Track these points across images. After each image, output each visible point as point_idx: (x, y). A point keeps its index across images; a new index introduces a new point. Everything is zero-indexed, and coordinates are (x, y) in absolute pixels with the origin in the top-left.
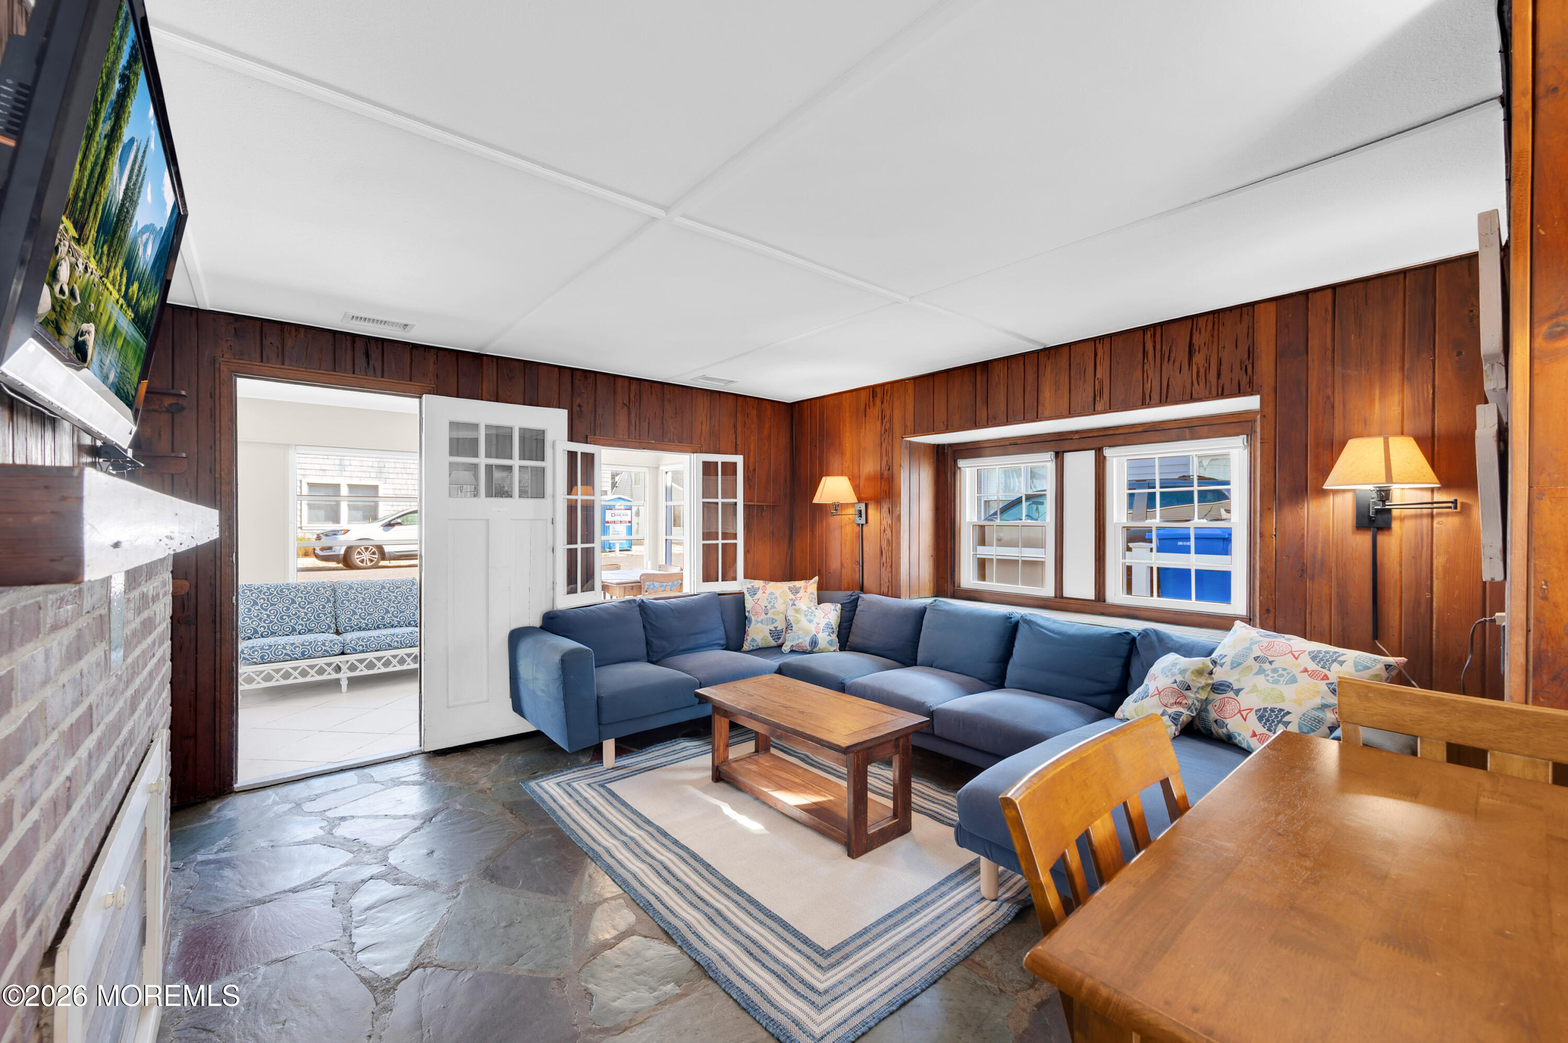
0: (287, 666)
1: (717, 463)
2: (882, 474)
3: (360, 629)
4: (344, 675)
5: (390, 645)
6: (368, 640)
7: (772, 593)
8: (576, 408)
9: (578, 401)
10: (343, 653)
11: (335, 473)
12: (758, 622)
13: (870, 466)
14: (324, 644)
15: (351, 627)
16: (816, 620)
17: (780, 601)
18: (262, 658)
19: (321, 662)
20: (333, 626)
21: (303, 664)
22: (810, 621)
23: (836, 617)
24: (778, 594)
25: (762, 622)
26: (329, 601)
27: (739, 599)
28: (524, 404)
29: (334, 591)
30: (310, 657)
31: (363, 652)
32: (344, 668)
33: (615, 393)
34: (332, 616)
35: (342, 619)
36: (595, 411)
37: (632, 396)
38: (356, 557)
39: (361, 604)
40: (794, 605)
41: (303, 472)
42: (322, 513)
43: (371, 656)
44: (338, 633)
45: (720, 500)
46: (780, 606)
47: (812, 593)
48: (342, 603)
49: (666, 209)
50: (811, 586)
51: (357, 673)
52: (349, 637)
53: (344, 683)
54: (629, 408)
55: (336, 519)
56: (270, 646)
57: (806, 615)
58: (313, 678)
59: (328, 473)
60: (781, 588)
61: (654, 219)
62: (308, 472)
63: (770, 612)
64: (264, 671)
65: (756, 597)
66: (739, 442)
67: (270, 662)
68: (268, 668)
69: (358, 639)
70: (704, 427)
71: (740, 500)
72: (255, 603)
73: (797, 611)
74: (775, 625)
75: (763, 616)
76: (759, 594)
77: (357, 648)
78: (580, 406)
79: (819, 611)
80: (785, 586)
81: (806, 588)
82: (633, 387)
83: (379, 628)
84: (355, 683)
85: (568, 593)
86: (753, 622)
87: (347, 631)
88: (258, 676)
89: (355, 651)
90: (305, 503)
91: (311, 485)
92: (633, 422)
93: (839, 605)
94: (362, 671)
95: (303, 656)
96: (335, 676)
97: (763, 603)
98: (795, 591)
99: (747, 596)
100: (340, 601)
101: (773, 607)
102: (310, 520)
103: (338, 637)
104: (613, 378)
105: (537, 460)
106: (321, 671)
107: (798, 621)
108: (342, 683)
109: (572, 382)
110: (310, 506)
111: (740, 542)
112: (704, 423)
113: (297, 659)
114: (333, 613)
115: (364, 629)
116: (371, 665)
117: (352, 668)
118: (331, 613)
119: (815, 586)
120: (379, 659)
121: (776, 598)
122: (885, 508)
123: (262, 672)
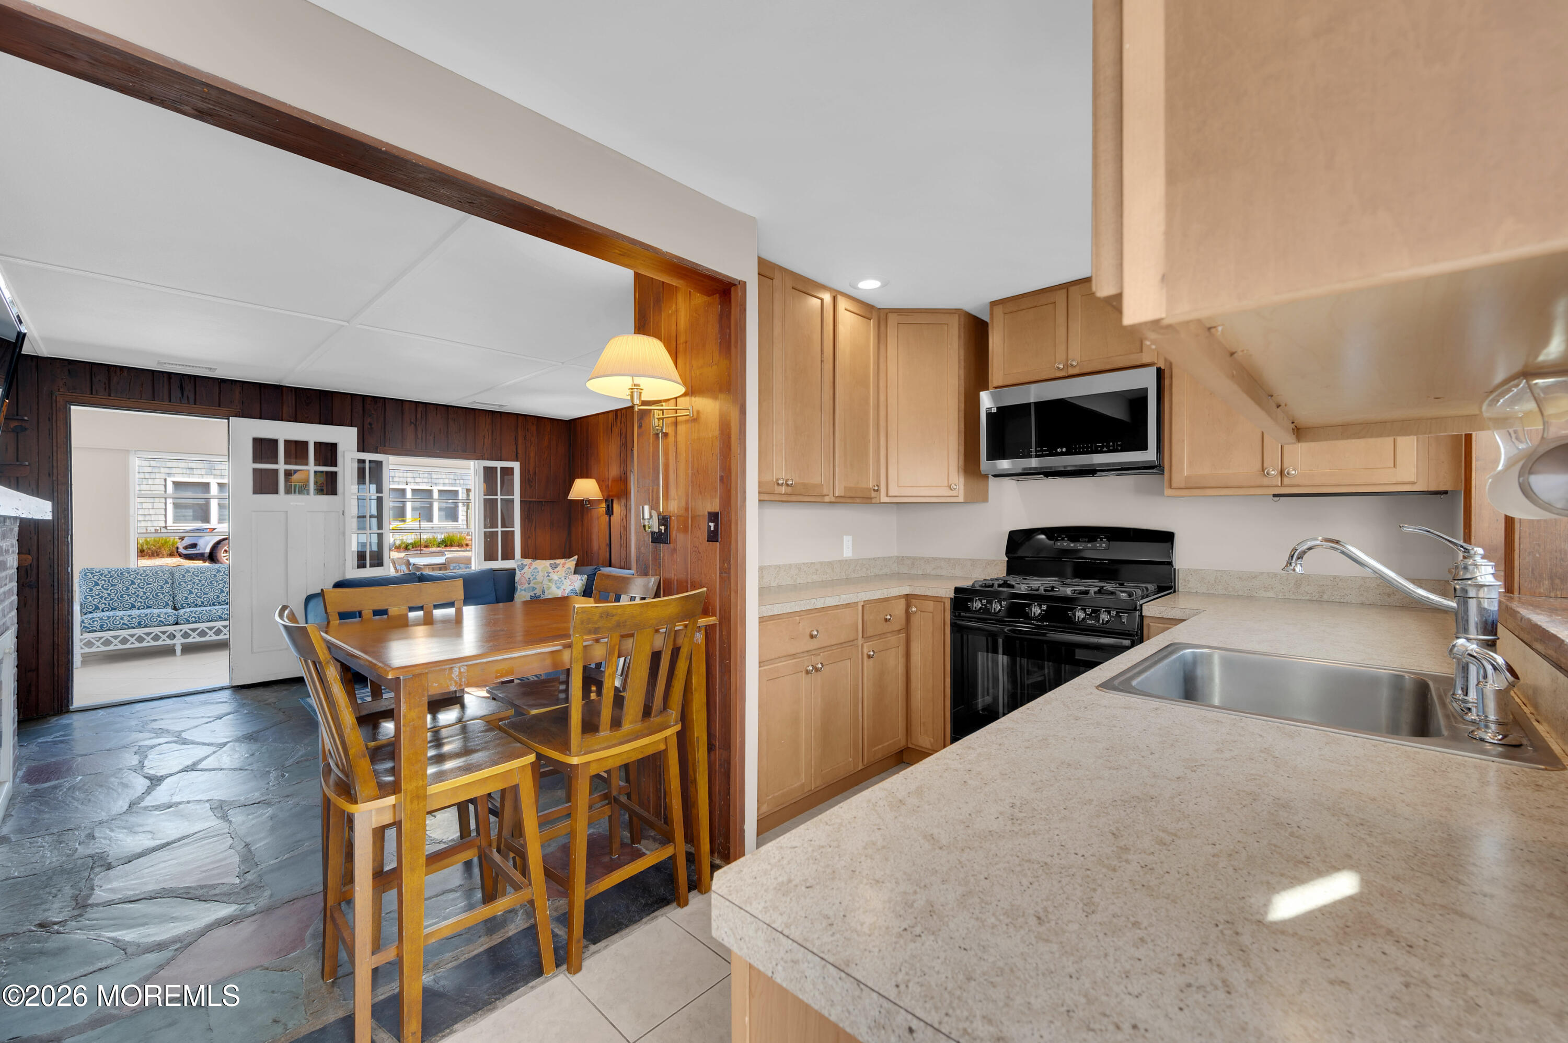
0: (124, 633)
1: (496, 468)
2: (621, 477)
3: (196, 606)
4: (178, 642)
5: (220, 617)
6: (200, 613)
7: (536, 568)
8: (367, 426)
9: (369, 420)
10: (177, 624)
11: (203, 472)
12: (521, 590)
13: (614, 471)
14: (159, 616)
15: (188, 604)
16: (563, 587)
17: (541, 574)
18: (101, 626)
19: (156, 630)
20: (171, 603)
21: (139, 632)
22: (558, 588)
23: (581, 585)
24: (540, 568)
25: (525, 590)
26: (167, 582)
27: (510, 574)
28: (320, 423)
29: (172, 574)
30: (146, 626)
31: (195, 622)
32: (178, 635)
33: (403, 413)
34: (170, 595)
35: (179, 597)
36: (385, 428)
37: (418, 416)
38: (223, 555)
39: (197, 585)
40: (548, 576)
41: (167, 470)
42: (190, 513)
43: (202, 626)
44: (175, 609)
45: (499, 497)
46: (540, 577)
47: (569, 568)
48: (179, 584)
49: (348, 322)
50: (571, 563)
51: (190, 640)
52: (182, 611)
53: (178, 649)
54: (416, 425)
55: (206, 519)
56: (109, 617)
57: (556, 584)
58: (149, 643)
59: (195, 472)
60: (542, 565)
61: (343, 326)
62: (174, 471)
63: (532, 582)
64: (102, 637)
65: (523, 571)
66: (520, 452)
67: (109, 630)
68: (107, 635)
69: (191, 612)
70: (486, 440)
71: (517, 497)
72: (97, 584)
73: (550, 581)
74: (535, 592)
75: (527, 585)
76: (526, 568)
77: (190, 619)
78: (370, 424)
79: (568, 580)
80: (547, 563)
81: (564, 564)
82: (420, 409)
83: (214, 605)
84: (189, 649)
85: (358, 567)
86: (519, 590)
87: (184, 607)
88: (98, 641)
89: (188, 622)
90: (170, 501)
91: (177, 485)
92: (420, 436)
93: (586, 576)
94: (195, 639)
95: (140, 625)
96: (169, 642)
97: (527, 576)
98: (554, 567)
99: (517, 571)
100: (177, 583)
101: (535, 579)
102: (176, 519)
103: (174, 612)
104: (400, 404)
105: (331, 466)
106: (156, 638)
107: (549, 588)
108: (176, 648)
109: (363, 406)
110: (176, 506)
111: (517, 529)
112: (487, 437)
113: (134, 628)
114: (171, 593)
115: (200, 606)
116: (203, 633)
117: (186, 636)
118: (168, 592)
119: (575, 562)
120: (211, 629)
121: (538, 572)
122: (623, 502)
123: (101, 638)
